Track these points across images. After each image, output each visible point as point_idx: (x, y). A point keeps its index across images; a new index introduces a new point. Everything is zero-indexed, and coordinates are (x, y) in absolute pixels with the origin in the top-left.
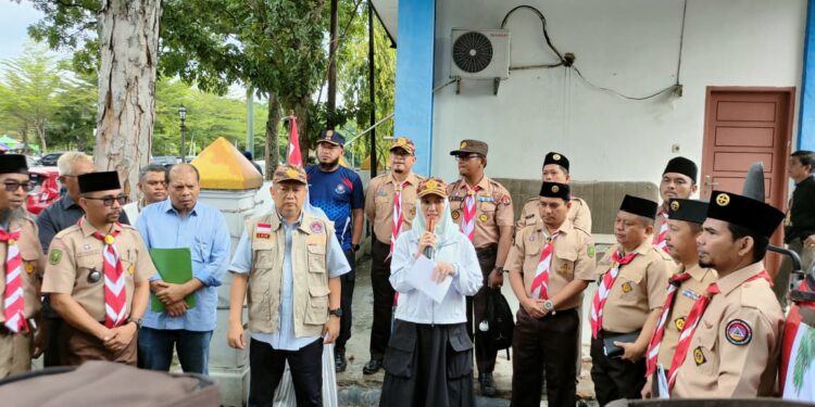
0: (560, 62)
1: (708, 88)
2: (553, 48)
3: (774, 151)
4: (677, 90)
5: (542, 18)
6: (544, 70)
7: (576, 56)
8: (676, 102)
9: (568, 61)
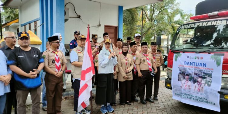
0: (77, 17)
1: (105, 25)
2: (76, 13)
3: (115, 38)
4: (100, 25)
5: (74, 6)
6: (74, 18)
7: (81, 16)
8: (100, 28)
9: (79, 17)
